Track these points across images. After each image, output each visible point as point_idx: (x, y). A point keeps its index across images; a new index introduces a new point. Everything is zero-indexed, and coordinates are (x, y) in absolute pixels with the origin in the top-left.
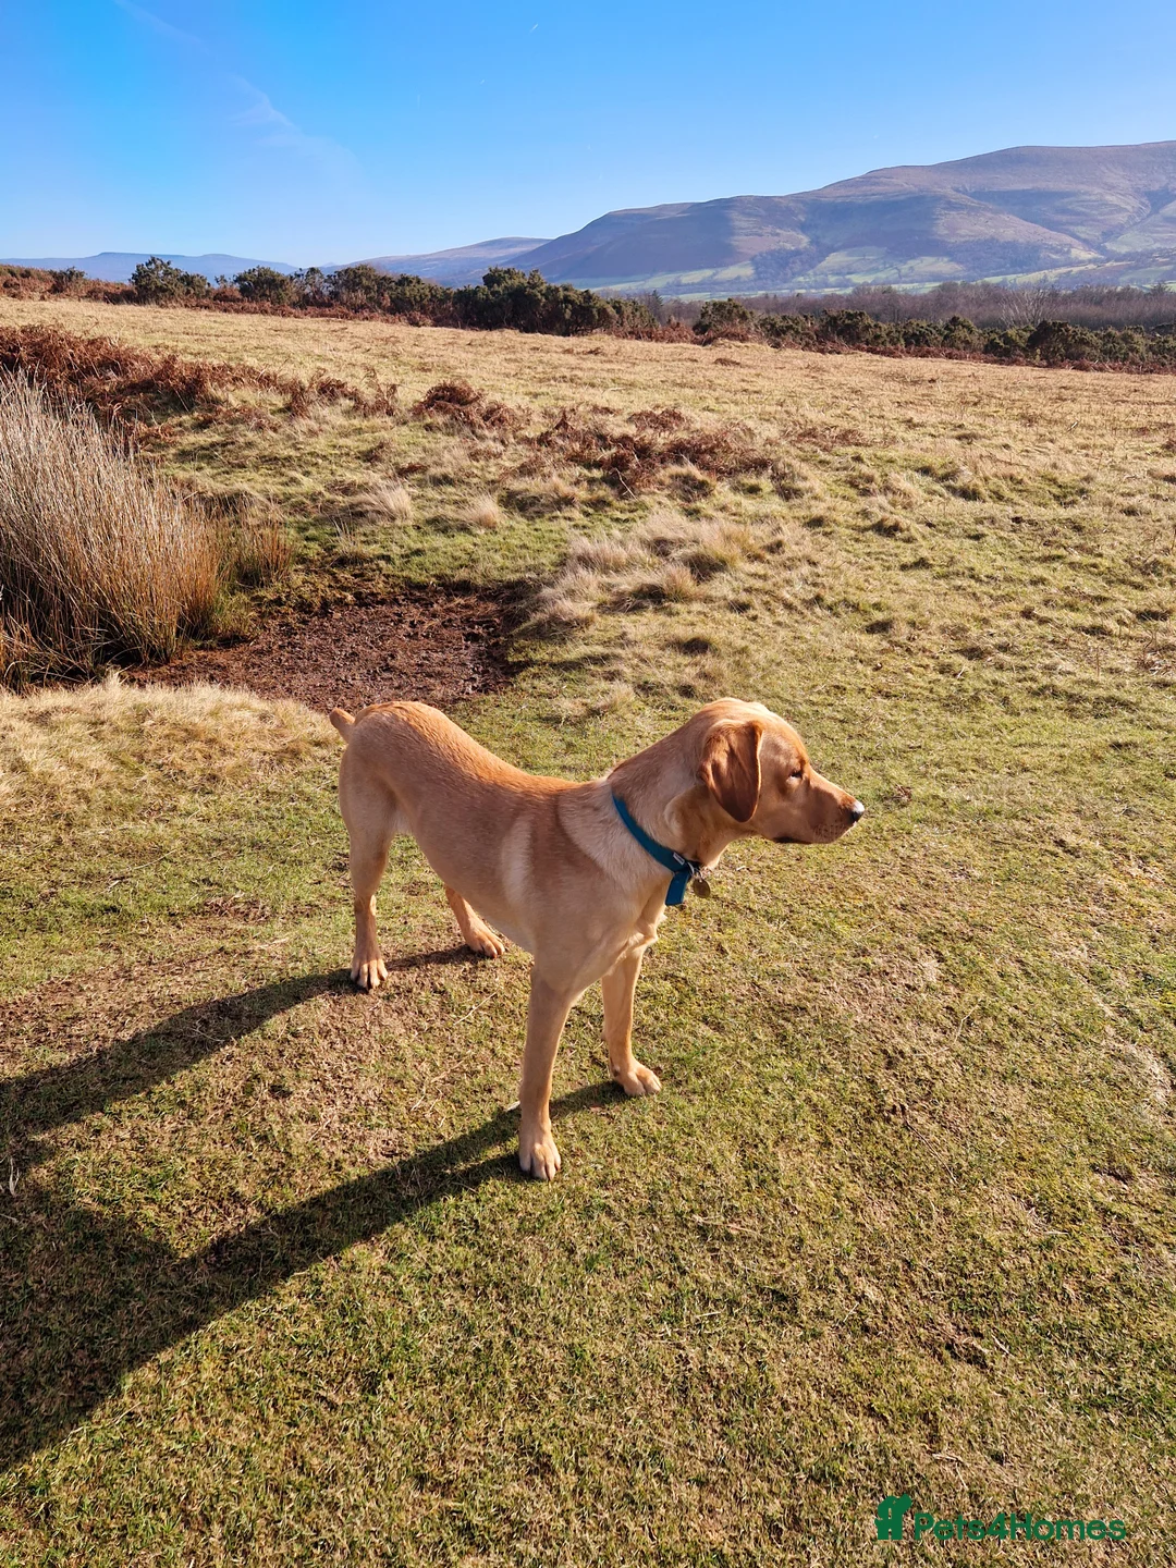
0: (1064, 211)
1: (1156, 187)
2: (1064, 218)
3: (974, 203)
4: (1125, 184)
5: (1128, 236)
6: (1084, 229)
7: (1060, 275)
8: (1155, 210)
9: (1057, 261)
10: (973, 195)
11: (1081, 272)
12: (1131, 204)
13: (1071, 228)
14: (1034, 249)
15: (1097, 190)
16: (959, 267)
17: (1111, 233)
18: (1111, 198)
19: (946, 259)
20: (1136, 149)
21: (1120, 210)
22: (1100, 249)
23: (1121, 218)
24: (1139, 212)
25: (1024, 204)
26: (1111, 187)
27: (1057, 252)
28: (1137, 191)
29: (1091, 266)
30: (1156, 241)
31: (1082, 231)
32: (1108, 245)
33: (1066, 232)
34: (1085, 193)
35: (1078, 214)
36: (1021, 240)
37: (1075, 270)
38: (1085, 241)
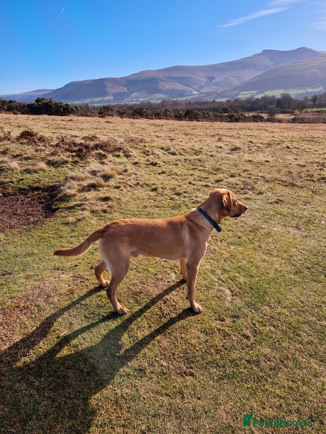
0: (189, 82)
1: (210, 76)
2: (190, 84)
3: (168, 80)
4: (203, 75)
5: (205, 88)
6: (195, 86)
7: (191, 98)
8: (211, 82)
9: (189, 94)
10: (167, 78)
11: (195, 97)
12: (205, 80)
13: (192, 86)
14: (184, 91)
15: (197, 77)
16: (166, 96)
17: (201, 87)
18: (200, 79)
19: (163, 94)
20: (204, 66)
21: (203, 82)
22: (200, 92)
23: (203, 84)
24: (207, 82)
25: (181, 80)
26: (200, 76)
27: (189, 92)
28: (206, 77)
29: (198, 96)
30: (212, 89)
31: (194, 86)
32: (201, 90)
33: (190, 87)
34: (194, 77)
35: (193, 82)
36: (180, 89)
37: (194, 96)
38: (195, 89)
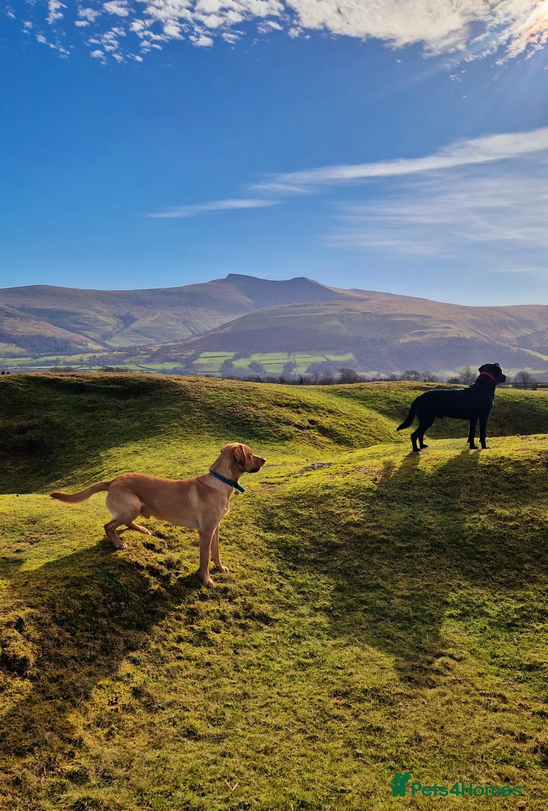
0: (77, 323)
1: (123, 314)
2: (78, 326)
3: (19, 313)
4: (106, 311)
5: (116, 338)
6: (90, 333)
7: (90, 358)
8: (127, 326)
9: (80, 350)
10: (19, 309)
11: (101, 357)
12: (112, 321)
13: (83, 332)
14: (67, 342)
15: (92, 313)
16: (23, 350)
17: (107, 336)
18: (101, 318)
19: (14, 345)
20: (107, 292)
21: (108, 324)
22: (105, 345)
23: (110, 329)
24: (118, 326)
25: (53, 317)
26: (99, 312)
27: (80, 345)
28: (114, 315)
29: (105, 354)
30: (131, 342)
31: (89, 333)
32: (107, 342)
33: (80, 333)
34: (86, 314)
35: (85, 324)
36: (57, 337)
37: (97, 355)
38: (93, 339)
